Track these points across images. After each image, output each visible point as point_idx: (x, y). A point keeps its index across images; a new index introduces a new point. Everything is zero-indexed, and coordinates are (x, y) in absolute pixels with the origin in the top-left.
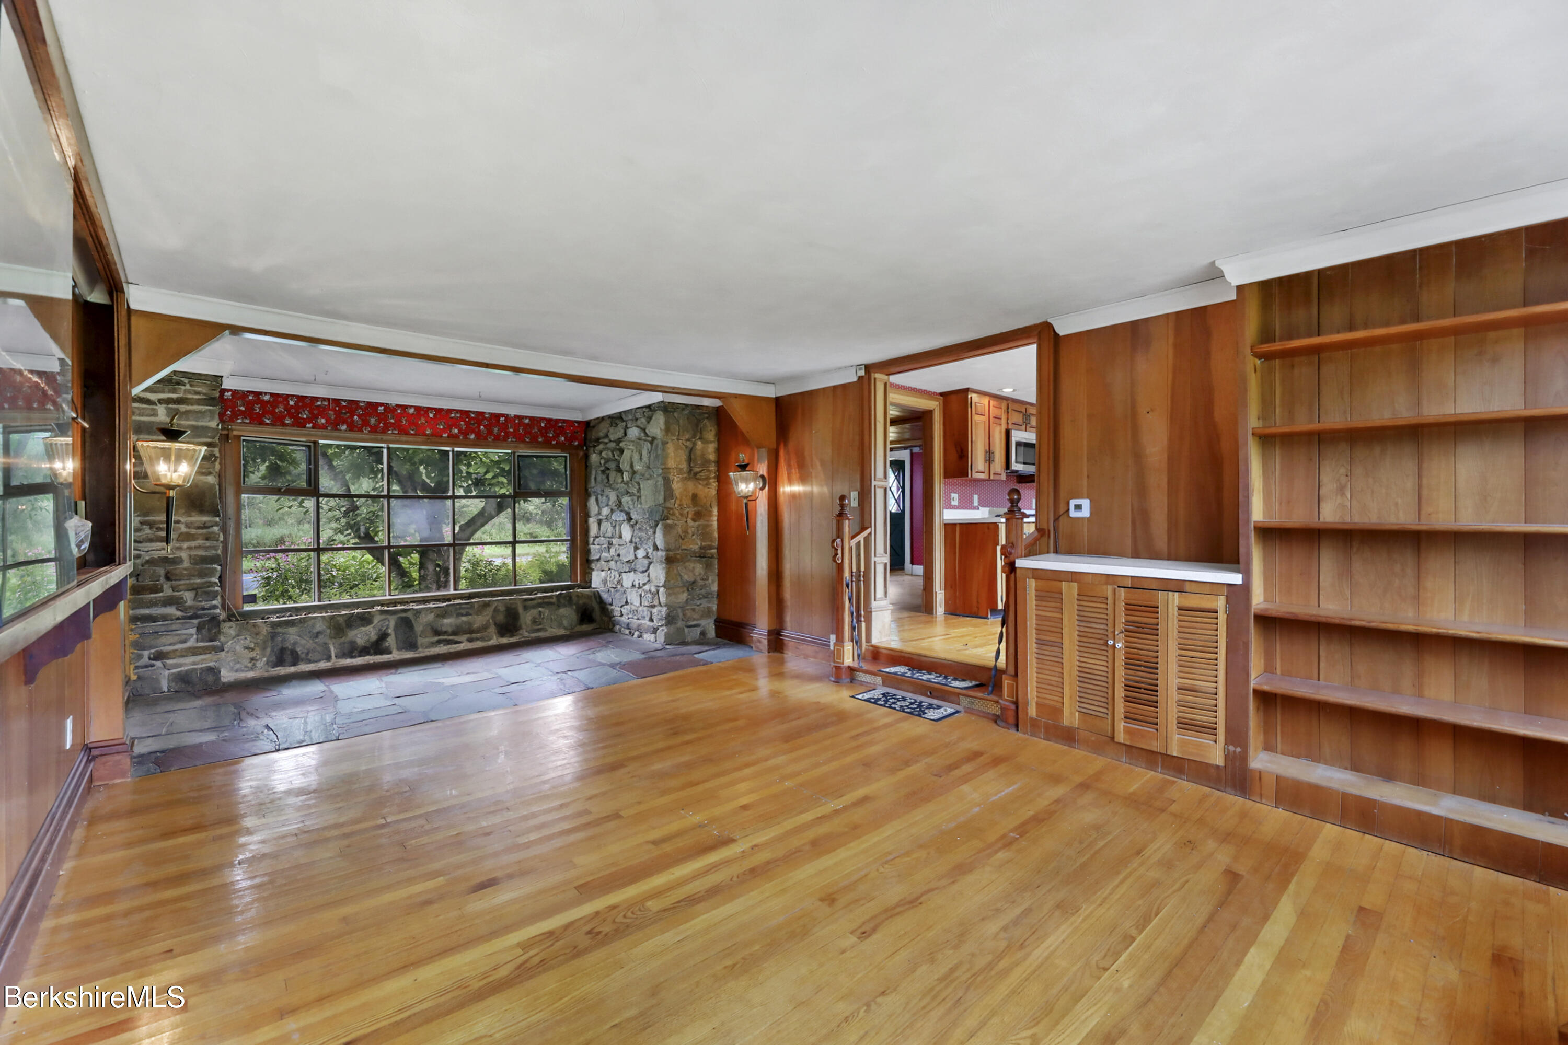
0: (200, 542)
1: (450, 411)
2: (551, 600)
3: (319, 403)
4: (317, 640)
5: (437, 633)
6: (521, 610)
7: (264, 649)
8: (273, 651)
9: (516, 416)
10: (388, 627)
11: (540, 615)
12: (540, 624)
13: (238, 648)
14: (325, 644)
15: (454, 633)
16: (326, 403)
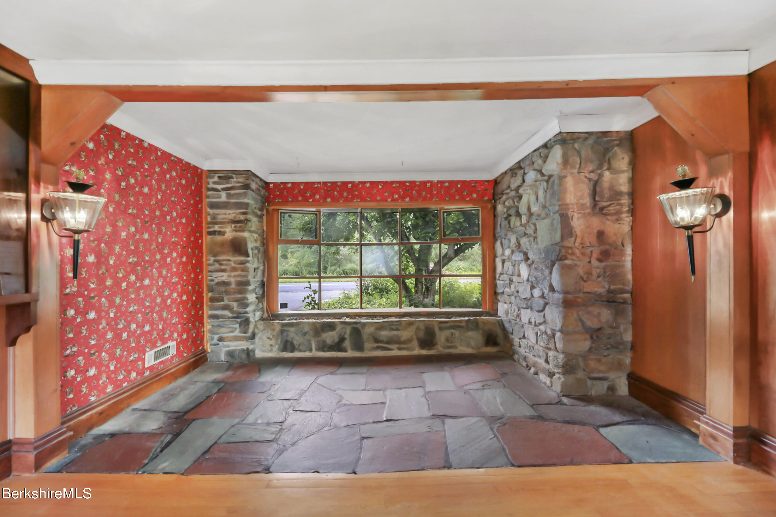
0: (239, 273)
1: (393, 182)
2: (461, 324)
3: (316, 186)
4: (305, 337)
5: (376, 340)
6: (437, 330)
7: (278, 339)
8: (281, 341)
9: (439, 182)
10: (345, 333)
11: (452, 335)
12: (452, 342)
13: (265, 338)
14: (309, 340)
15: (388, 342)
16: (319, 185)
